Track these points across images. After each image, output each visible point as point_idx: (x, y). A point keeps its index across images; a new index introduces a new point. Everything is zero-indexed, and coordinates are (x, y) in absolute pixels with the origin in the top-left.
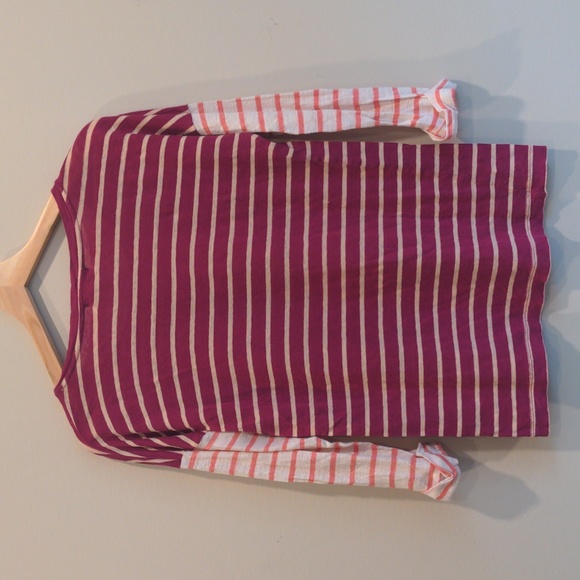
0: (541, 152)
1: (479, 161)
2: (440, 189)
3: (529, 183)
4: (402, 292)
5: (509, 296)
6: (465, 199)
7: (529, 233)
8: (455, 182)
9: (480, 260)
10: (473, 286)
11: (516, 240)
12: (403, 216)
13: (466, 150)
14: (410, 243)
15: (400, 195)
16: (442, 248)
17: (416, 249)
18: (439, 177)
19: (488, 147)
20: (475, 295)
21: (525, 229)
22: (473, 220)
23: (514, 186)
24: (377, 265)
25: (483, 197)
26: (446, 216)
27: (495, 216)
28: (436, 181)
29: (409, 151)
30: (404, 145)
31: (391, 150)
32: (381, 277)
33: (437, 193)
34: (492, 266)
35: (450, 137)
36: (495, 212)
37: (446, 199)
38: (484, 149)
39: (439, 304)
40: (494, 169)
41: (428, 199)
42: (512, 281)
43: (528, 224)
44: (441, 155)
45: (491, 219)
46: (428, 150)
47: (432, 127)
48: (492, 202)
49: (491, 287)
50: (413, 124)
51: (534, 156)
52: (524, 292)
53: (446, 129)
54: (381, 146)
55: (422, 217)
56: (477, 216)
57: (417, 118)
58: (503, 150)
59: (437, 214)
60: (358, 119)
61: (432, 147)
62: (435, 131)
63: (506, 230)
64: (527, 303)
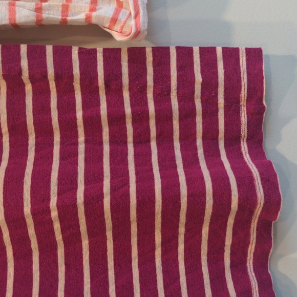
0: (255, 55)
1: (180, 68)
2: (132, 105)
3: (244, 94)
4: (90, 243)
5: (229, 241)
6: (164, 117)
7: (247, 158)
8: (150, 96)
9: (189, 196)
10: (182, 230)
11: (233, 168)
12: (86, 141)
13: (161, 54)
14: (94, 177)
15: (79, 114)
16: (137, 182)
17: (102, 186)
18: (130, 89)
19: (190, 50)
20: (186, 242)
21: (241, 154)
22: (177, 144)
23: (226, 99)
24: (48, 211)
25: (187, 115)
26: (142, 140)
27: (204, 138)
28: (126, 95)
29: (88, 57)
30: (80, 49)
31: (62, 55)
32: (57, 226)
33: (128, 110)
34: (204, 204)
35: (137, 34)
36: (204, 133)
37: (140, 118)
38: (185, 53)
39: (139, 255)
40: (199, 78)
41: (116, 119)
42: (231, 221)
43: (244, 147)
44: (129, 61)
45: (199, 142)
46: (112, 56)
47: (114, 20)
48: (199, 120)
49: (205, 230)
50: (88, 18)
51: (247, 60)
52: (248, 235)
53: (132, 22)
54: (49, 50)
55: (112, 142)
56: (181, 140)
57: (93, 10)
58: (208, 53)
59: (130, 139)
60: (12, 12)
61: (118, 51)
62: (117, 27)
63: (219, 155)
64: (251, 249)
